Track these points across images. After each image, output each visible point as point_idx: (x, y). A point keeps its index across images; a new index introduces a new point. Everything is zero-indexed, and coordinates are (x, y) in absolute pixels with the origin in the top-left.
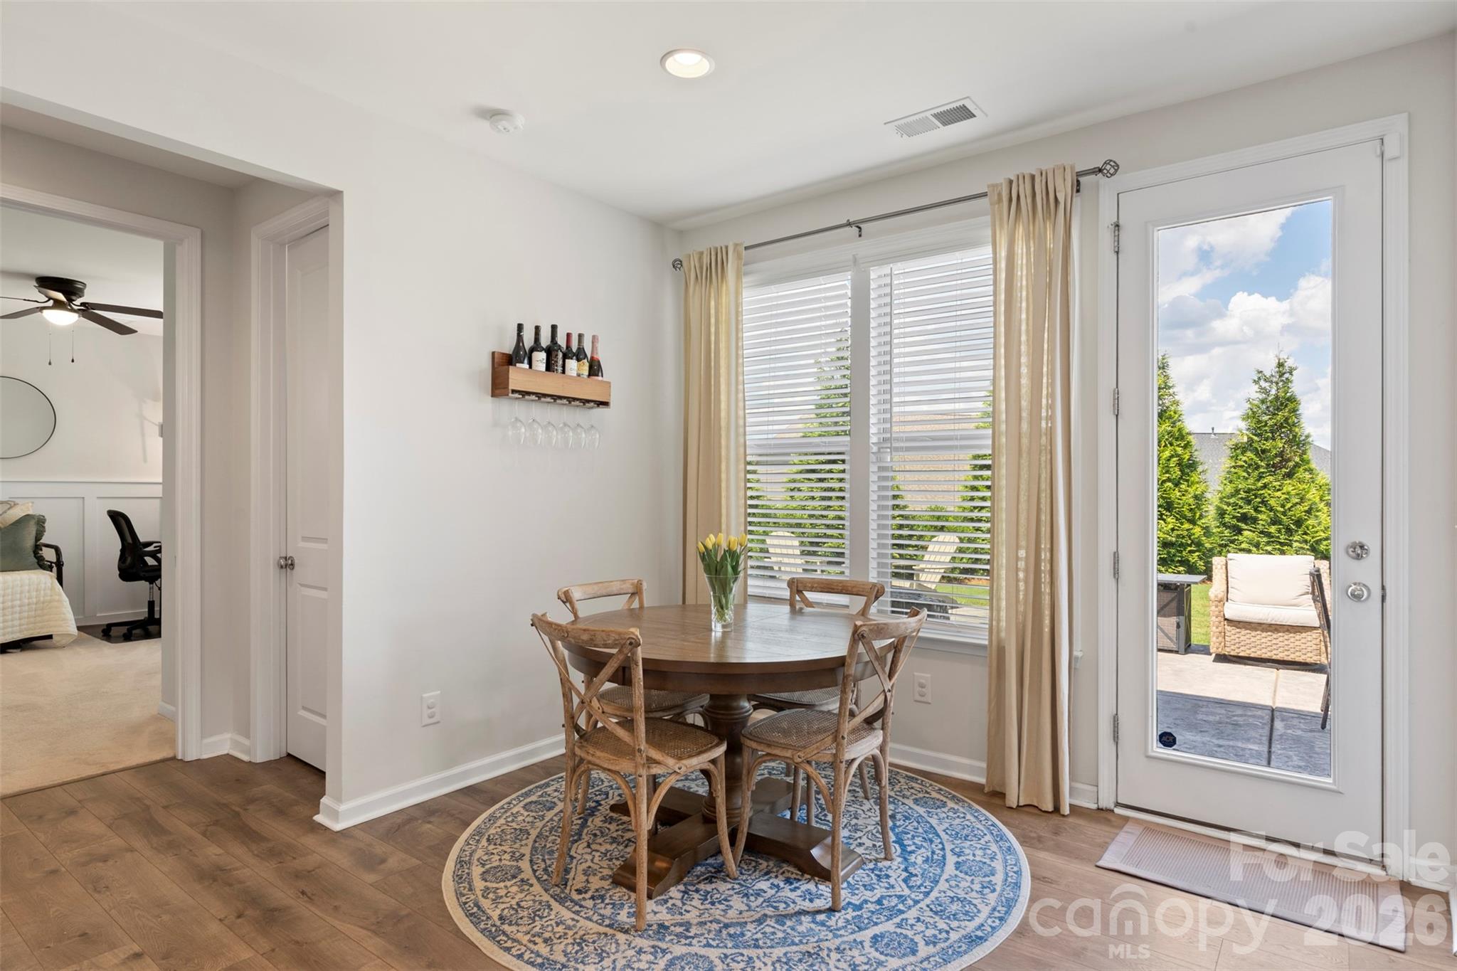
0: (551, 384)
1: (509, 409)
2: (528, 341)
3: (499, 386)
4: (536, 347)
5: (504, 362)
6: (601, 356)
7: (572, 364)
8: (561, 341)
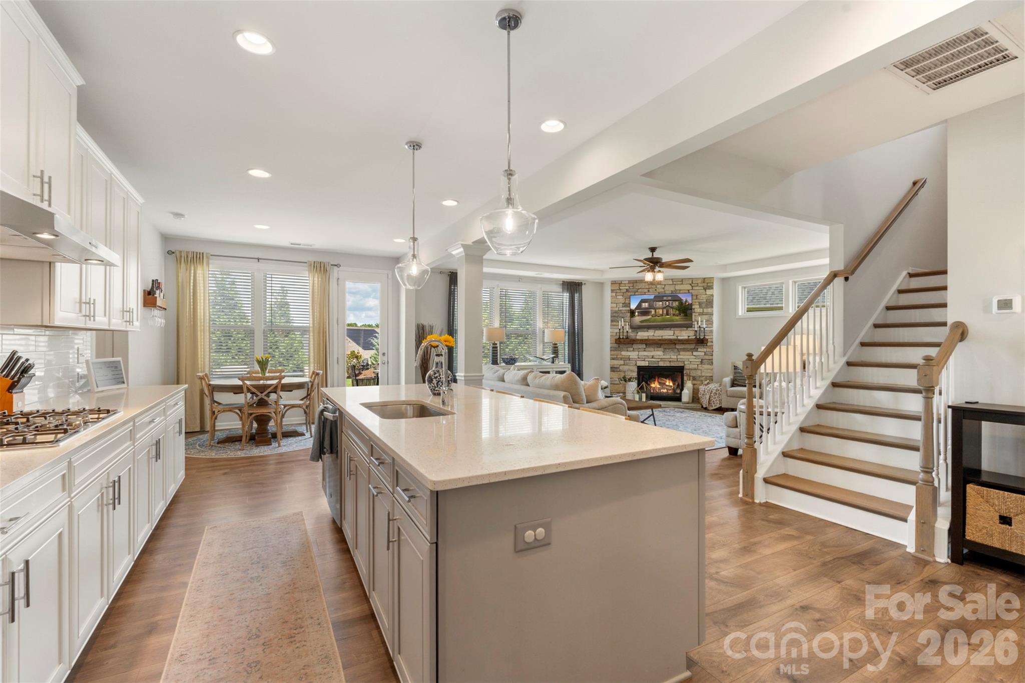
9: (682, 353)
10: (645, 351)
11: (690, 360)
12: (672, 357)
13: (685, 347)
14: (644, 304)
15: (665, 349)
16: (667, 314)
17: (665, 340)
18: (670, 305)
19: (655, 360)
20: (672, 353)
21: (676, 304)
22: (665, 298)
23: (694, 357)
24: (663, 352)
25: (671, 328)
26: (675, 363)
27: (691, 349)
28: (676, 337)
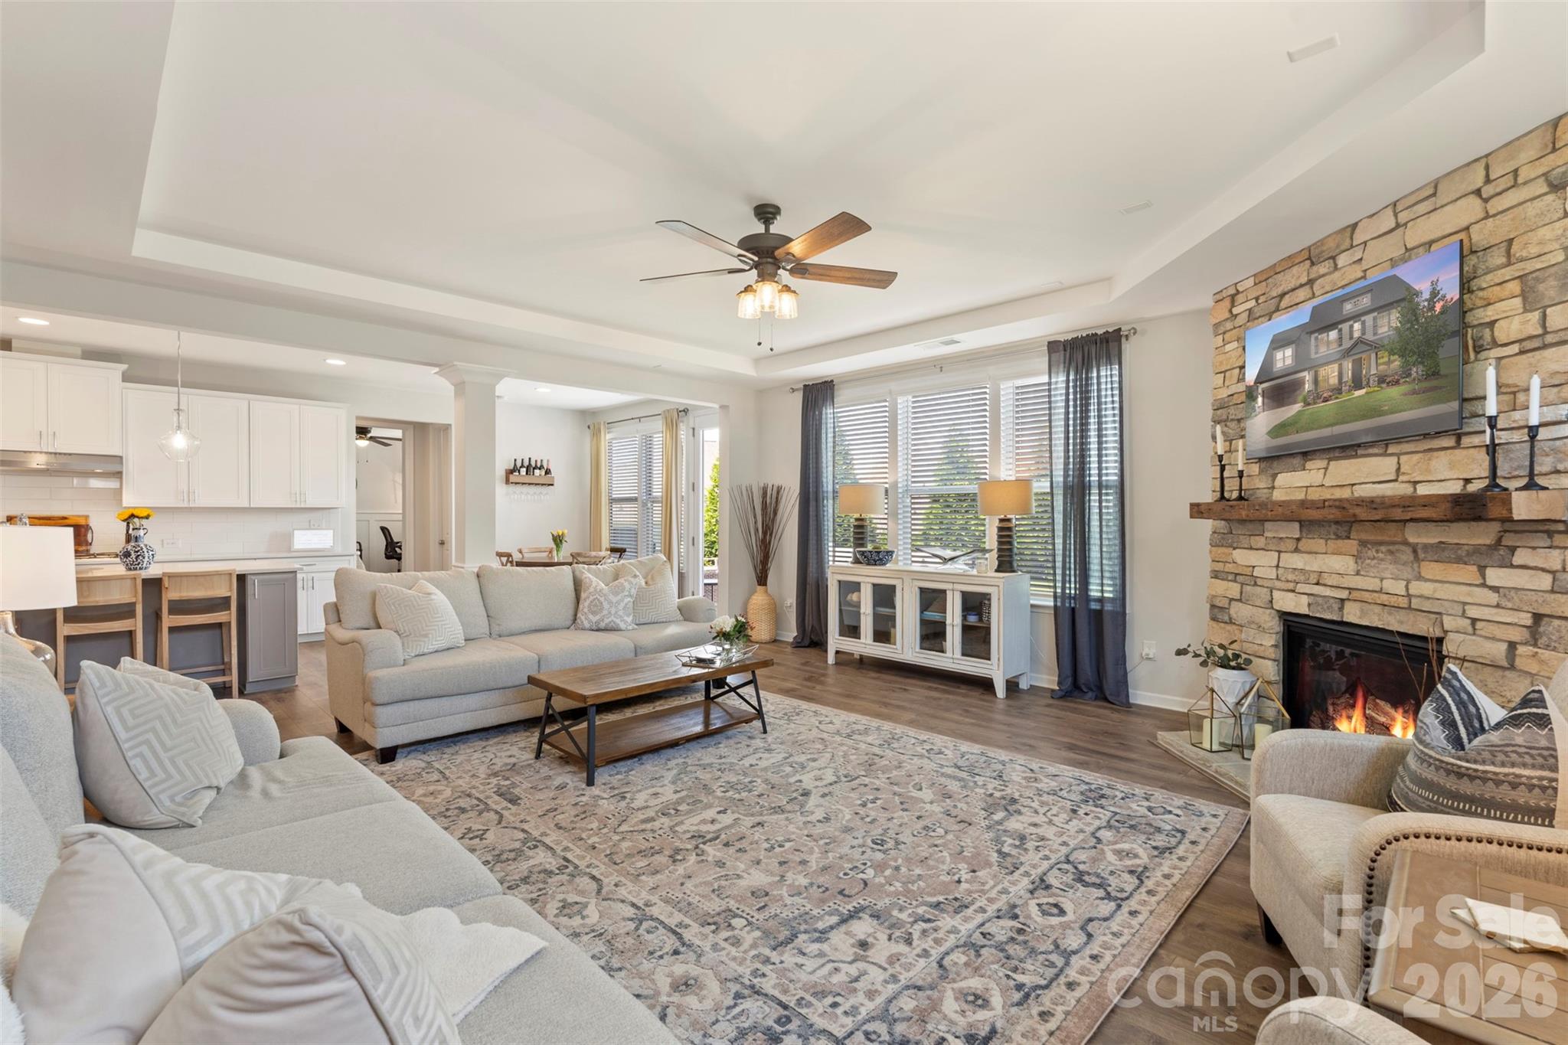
0: (528, 479)
1: (512, 488)
2: (519, 464)
3: (507, 481)
4: (522, 466)
5: (511, 472)
6: (550, 467)
7: (537, 472)
8: (533, 464)
9: (1430, 569)
10: (1296, 550)
11: (1473, 612)
12: (1389, 585)
13: (1452, 540)
14: (1279, 355)
15: (1363, 544)
16: (1357, 384)
17: (1371, 503)
18: (1369, 336)
19: (1328, 592)
20: (1389, 568)
21: (1389, 324)
22: (1348, 307)
23: (1493, 598)
24: (1357, 557)
25: (1387, 443)
26: (1401, 615)
27: (1477, 550)
28: (1407, 490)
